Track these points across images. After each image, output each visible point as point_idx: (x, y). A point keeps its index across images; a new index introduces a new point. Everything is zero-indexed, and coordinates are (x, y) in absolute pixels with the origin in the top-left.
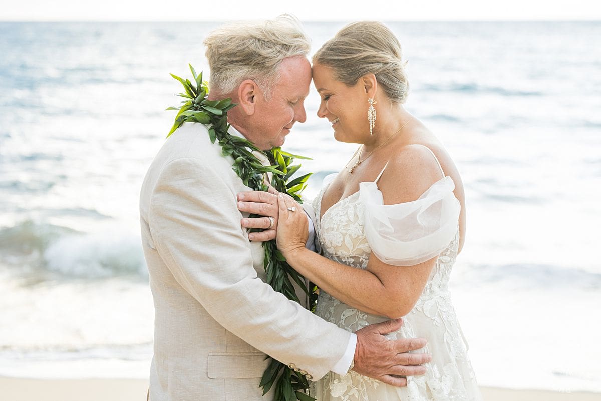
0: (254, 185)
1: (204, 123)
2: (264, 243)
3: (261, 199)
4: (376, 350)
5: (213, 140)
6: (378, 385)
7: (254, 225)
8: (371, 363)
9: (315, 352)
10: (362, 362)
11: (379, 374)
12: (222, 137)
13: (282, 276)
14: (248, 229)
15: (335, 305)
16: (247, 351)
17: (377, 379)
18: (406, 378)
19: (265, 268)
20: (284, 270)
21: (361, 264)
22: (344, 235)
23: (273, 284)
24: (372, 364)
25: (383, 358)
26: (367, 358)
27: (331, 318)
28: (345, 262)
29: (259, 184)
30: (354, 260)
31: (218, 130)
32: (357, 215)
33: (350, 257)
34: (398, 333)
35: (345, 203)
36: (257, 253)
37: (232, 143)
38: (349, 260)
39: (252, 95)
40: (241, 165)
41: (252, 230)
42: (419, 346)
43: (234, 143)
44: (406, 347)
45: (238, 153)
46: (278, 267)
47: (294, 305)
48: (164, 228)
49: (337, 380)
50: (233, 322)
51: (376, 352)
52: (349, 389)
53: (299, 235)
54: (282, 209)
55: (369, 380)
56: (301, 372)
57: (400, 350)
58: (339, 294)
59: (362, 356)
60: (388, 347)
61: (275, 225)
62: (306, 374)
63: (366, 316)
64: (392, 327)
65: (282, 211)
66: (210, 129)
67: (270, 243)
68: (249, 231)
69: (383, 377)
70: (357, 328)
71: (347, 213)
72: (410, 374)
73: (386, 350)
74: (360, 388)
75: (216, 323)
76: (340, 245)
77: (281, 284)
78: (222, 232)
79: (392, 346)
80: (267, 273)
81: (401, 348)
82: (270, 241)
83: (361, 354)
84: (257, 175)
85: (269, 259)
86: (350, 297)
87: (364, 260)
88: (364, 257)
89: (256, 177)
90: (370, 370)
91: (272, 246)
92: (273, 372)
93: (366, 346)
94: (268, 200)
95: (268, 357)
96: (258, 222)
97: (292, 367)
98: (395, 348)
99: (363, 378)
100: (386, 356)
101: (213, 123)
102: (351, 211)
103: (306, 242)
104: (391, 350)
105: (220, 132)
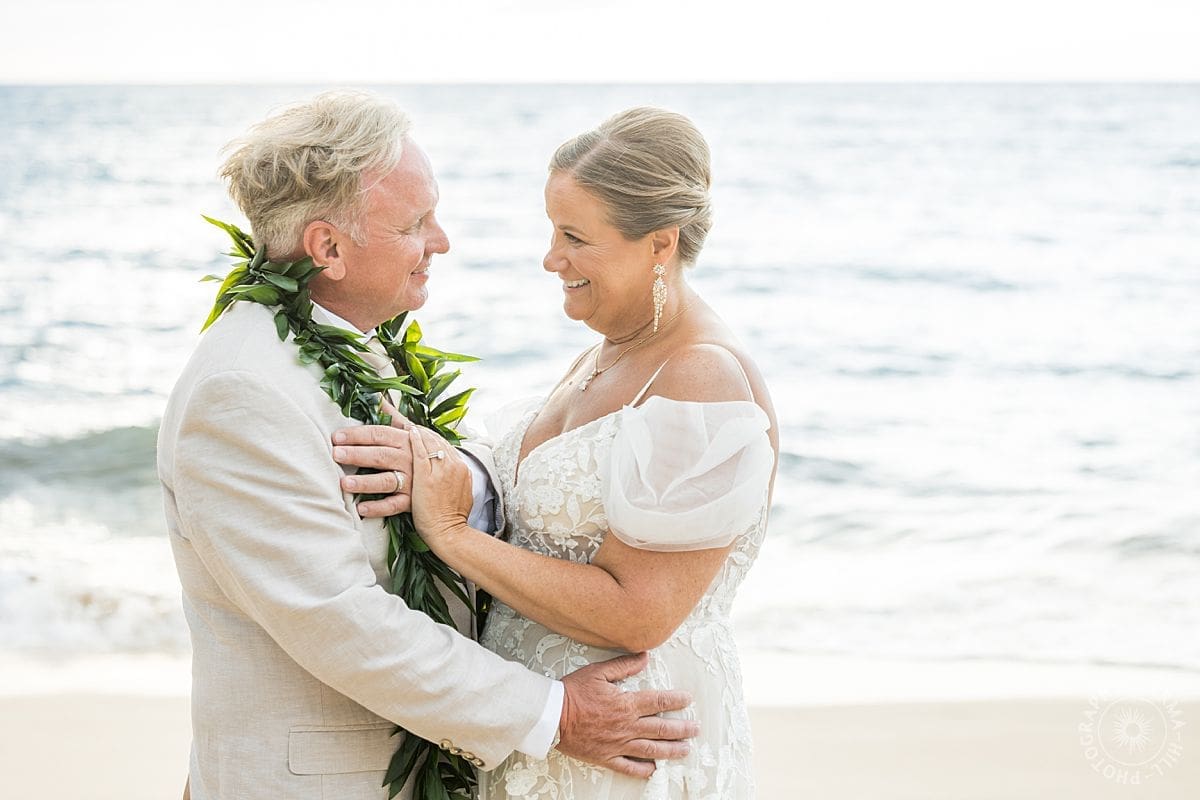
0: (363, 413)
1: (267, 304)
2: (386, 519)
3: (378, 439)
4: (599, 709)
5: (283, 335)
6: (600, 775)
7: (365, 487)
8: (590, 734)
9: (486, 715)
10: (574, 733)
11: (604, 755)
12: (302, 329)
13: (423, 579)
14: (355, 495)
15: (525, 627)
16: (363, 722)
17: (600, 765)
18: (654, 763)
19: (390, 568)
20: (426, 567)
21: (589, 551)
22: (567, 494)
23: (407, 594)
24: (593, 737)
25: (613, 725)
26: (585, 725)
27: (516, 650)
28: (560, 546)
29: (374, 412)
30: (577, 544)
31: (293, 316)
32: (595, 461)
33: (572, 537)
34: (643, 681)
35: (573, 438)
36: (373, 540)
37: (319, 339)
38: (569, 543)
39: (332, 245)
40: (339, 378)
41: (363, 497)
42: (678, 705)
43: (324, 339)
44: (656, 705)
45: (331, 357)
46: (414, 564)
47: (445, 632)
48: (201, 500)
49: (520, 763)
50: (331, 667)
51: (600, 713)
52: (542, 780)
53: (453, 502)
54: (419, 456)
55: (584, 766)
56: (463, 755)
57: (645, 710)
58: (535, 608)
59: (575, 722)
60: (622, 705)
61: (408, 486)
62: (471, 757)
63: (586, 648)
64: (630, 666)
65: (419, 459)
66: (277, 316)
67: (398, 522)
68: (358, 498)
69: (612, 761)
70: (567, 669)
71: (575, 455)
72: (662, 756)
73: (620, 710)
74: (562, 781)
75: (304, 672)
76: (555, 512)
77: (419, 594)
78: (304, 504)
79: (630, 702)
80: (394, 574)
81: (645, 706)
82: (399, 515)
83: (573, 718)
84: (369, 396)
85: (397, 550)
86: (558, 612)
87: (596, 545)
88: (596, 539)
89: (367, 401)
90: (589, 748)
91: (403, 526)
92: (408, 757)
93: (580, 702)
94: (391, 441)
95: (399, 729)
96: (374, 482)
97: (445, 745)
98: (635, 707)
99: (570, 762)
100: (619, 721)
101: (285, 305)
102: (584, 453)
103: (469, 514)
104: (629, 710)
105: (298, 320)
